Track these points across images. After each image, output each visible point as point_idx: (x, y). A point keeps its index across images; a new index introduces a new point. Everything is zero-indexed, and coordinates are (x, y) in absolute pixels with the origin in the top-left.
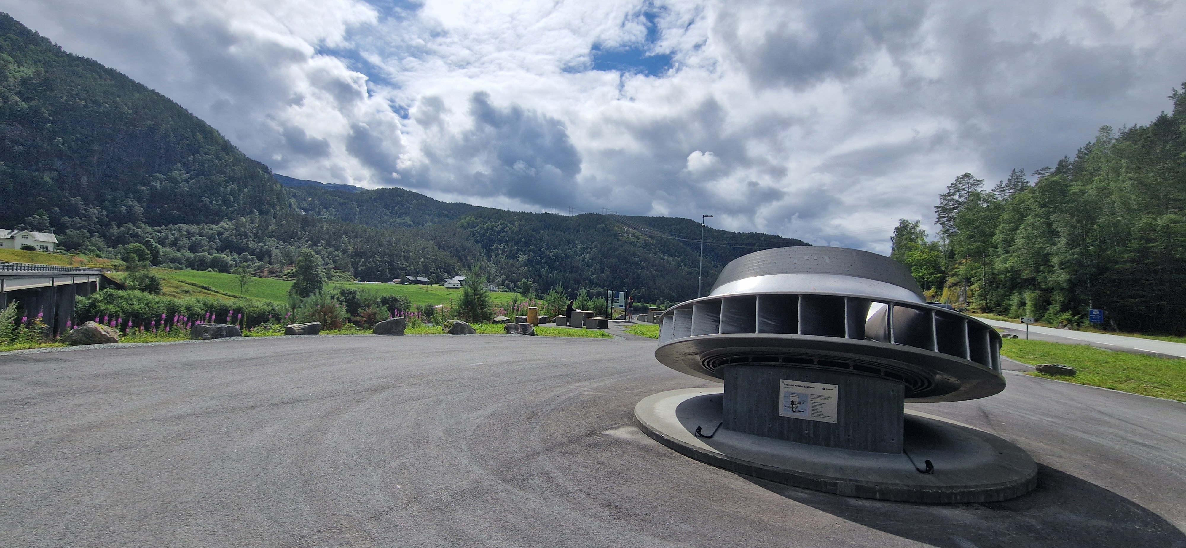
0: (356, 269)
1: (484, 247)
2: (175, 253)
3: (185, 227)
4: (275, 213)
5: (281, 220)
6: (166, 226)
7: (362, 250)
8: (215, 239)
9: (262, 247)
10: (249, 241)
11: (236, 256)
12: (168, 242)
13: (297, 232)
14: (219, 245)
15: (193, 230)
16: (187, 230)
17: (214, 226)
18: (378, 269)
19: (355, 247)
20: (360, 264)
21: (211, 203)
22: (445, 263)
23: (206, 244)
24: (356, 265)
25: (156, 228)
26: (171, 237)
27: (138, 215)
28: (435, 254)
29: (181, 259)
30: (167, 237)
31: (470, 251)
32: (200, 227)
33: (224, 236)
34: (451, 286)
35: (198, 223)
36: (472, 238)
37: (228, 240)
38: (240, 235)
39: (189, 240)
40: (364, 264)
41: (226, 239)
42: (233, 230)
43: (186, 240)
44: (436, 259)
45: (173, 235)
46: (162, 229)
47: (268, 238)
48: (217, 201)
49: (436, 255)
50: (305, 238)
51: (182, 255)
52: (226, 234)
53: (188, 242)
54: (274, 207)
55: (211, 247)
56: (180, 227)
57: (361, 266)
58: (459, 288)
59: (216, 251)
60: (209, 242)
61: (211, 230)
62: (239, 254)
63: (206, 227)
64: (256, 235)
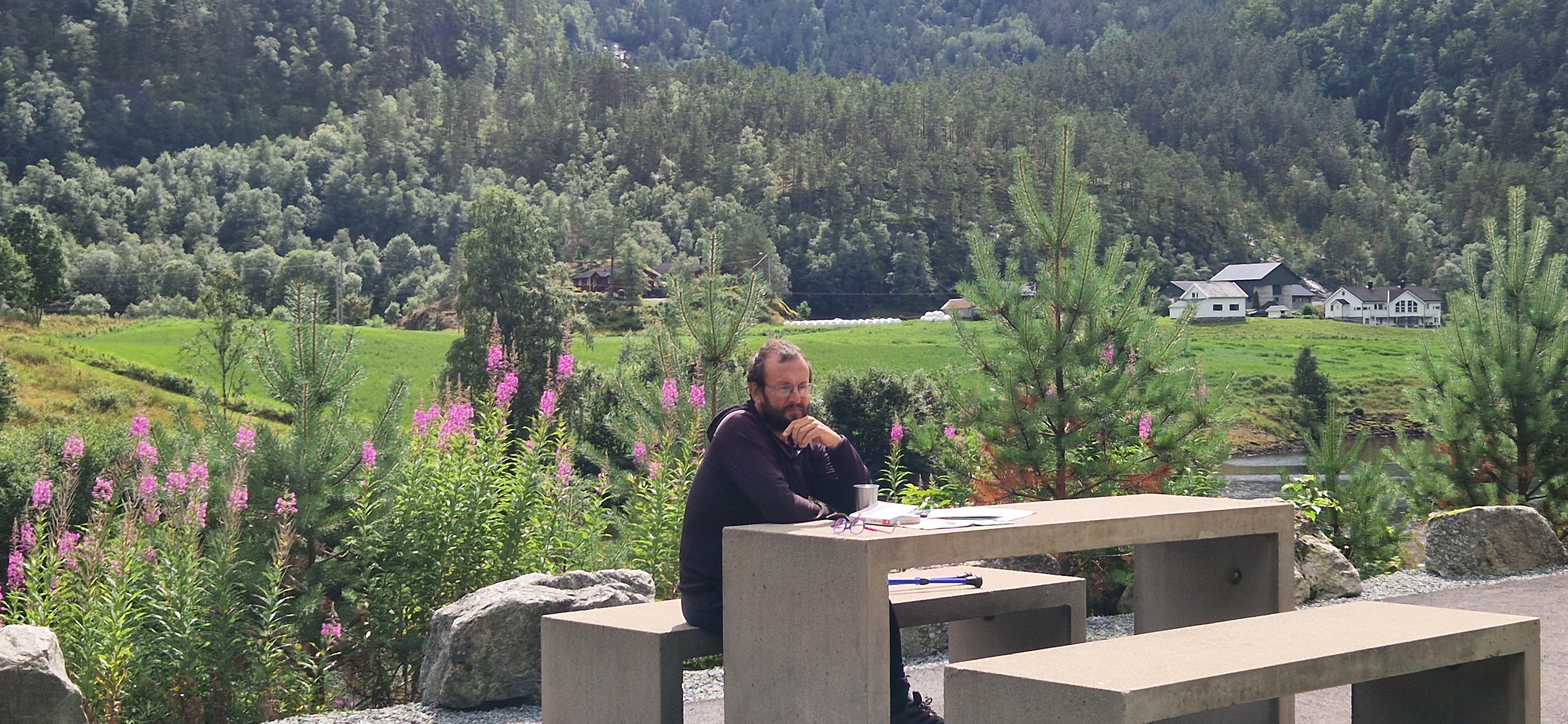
0: (798, 266)
1: (1365, 113)
2: (178, 256)
3: (206, 154)
4: (501, 65)
5: (519, 90)
6: (152, 161)
7: (818, 185)
8: (302, 191)
9: (457, 208)
10: (411, 186)
11: (371, 251)
12: (154, 218)
13: (576, 133)
14: (317, 214)
15: (234, 165)
16: (216, 167)
17: (298, 142)
18: (887, 260)
19: (792, 173)
20: (813, 242)
21: (284, 53)
22: (1180, 206)
23: (273, 213)
24: (795, 252)
25: (123, 171)
26: (165, 198)
27: (69, 128)
28: (1130, 168)
29: (193, 280)
30: (152, 203)
31: (1301, 137)
32: (254, 151)
33: (330, 179)
34: (1205, 311)
35: (246, 137)
36: (1310, 77)
37: (343, 193)
38: (383, 168)
39: (220, 203)
40: (832, 243)
41: (338, 186)
42: (358, 150)
43: (209, 206)
44: (1137, 193)
45: (172, 189)
46: (141, 174)
47: (476, 166)
48: (303, 43)
49: (1137, 173)
50: (605, 154)
51: (200, 262)
52: (337, 169)
53: (218, 212)
54: (496, 44)
55: (289, 226)
56: (193, 155)
57: (821, 250)
58: (1241, 320)
59: (307, 239)
60: (284, 205)
61: (289, 156)
62: (382, 244)
63: (272, 148)
64: (433, 160)
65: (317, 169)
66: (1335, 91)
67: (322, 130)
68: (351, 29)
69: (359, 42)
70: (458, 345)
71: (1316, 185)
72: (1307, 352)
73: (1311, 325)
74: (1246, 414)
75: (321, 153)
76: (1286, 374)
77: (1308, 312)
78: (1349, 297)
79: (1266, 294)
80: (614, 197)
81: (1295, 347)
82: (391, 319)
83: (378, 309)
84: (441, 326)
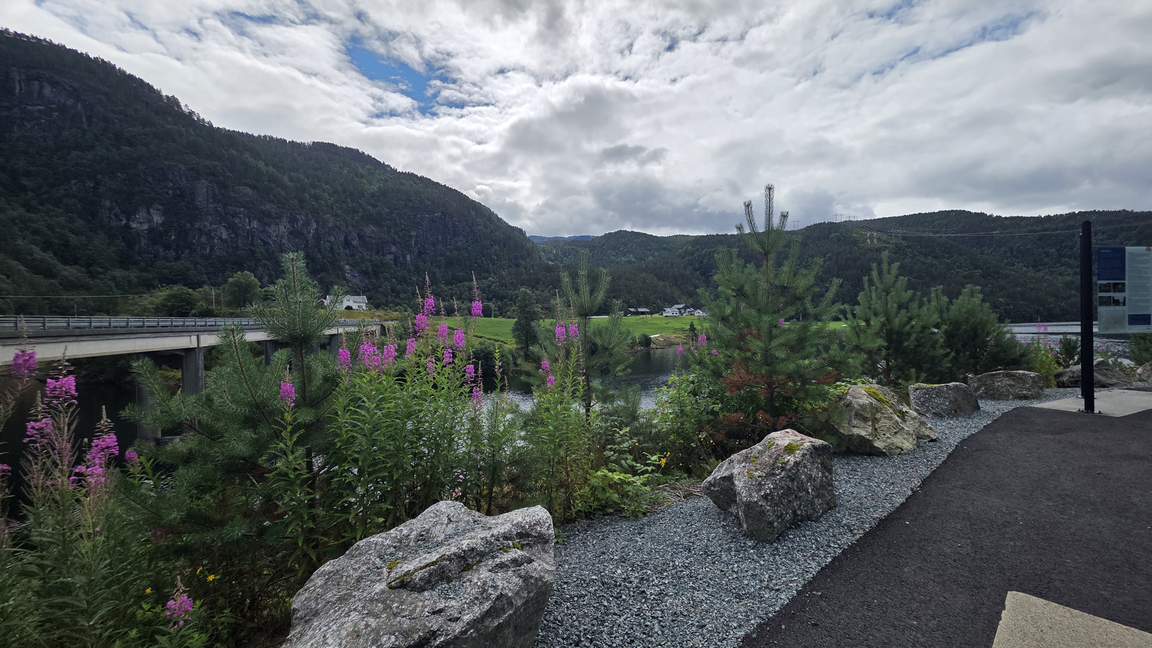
3: (467, 284)
6: (456, 285)
10: (508, 289)
14: (489, 296)
22: (664, 293)
25: (449, 287)
27: (439, 278)
28: (654, 286)
31: (689, 279)
33: (491, 288)
34: (671, 315)
36: (690, 267)
38: (502, 286)
42: (497, 282)
44: (656, 290)
46: (453, 288)
49: (656, 286)
52: (493, 286)
58: (678, 316)
64: (512, 284)
65: (489, 286)
66: (696, 270)
67: (490, 278)
68: (496, 258)
69: (497, 261)
70: (516, 322)
71: (692, 288)
72: (692, 323)
73: (692, 317)
74: (679, 335)
75: (490, 283)
76: (688, 327)
77: (691, 314)
78: (700, 311)
79: (683, 311)
80: (549, 292)
81: (689, 322)
82: (504, 317)
83: (501, 314)
84: (514, 318)
